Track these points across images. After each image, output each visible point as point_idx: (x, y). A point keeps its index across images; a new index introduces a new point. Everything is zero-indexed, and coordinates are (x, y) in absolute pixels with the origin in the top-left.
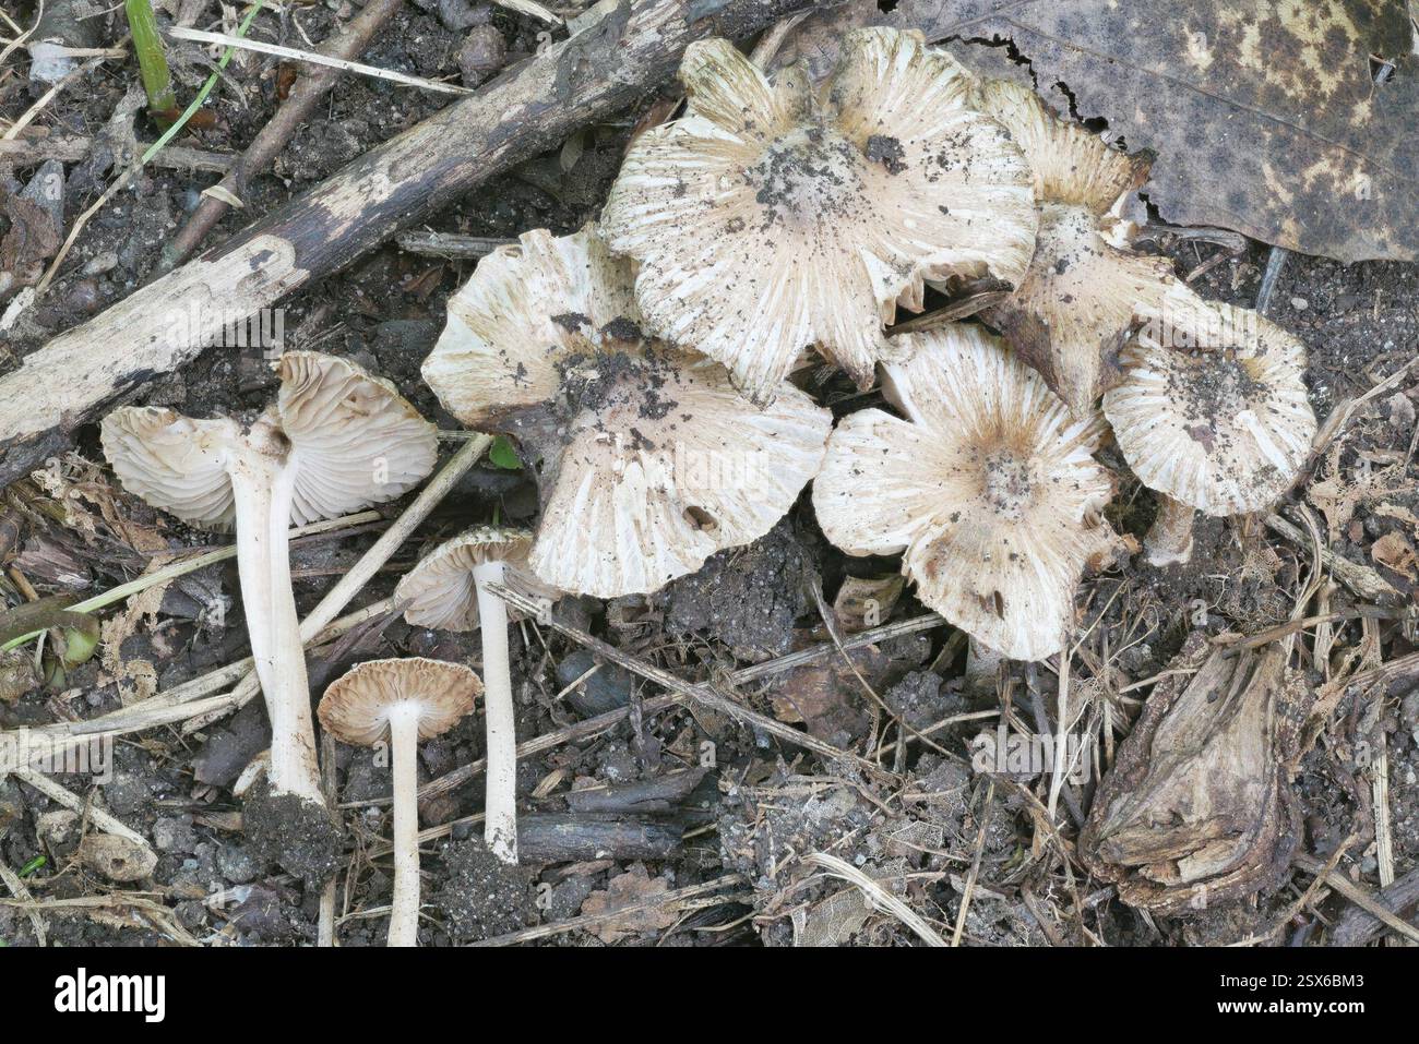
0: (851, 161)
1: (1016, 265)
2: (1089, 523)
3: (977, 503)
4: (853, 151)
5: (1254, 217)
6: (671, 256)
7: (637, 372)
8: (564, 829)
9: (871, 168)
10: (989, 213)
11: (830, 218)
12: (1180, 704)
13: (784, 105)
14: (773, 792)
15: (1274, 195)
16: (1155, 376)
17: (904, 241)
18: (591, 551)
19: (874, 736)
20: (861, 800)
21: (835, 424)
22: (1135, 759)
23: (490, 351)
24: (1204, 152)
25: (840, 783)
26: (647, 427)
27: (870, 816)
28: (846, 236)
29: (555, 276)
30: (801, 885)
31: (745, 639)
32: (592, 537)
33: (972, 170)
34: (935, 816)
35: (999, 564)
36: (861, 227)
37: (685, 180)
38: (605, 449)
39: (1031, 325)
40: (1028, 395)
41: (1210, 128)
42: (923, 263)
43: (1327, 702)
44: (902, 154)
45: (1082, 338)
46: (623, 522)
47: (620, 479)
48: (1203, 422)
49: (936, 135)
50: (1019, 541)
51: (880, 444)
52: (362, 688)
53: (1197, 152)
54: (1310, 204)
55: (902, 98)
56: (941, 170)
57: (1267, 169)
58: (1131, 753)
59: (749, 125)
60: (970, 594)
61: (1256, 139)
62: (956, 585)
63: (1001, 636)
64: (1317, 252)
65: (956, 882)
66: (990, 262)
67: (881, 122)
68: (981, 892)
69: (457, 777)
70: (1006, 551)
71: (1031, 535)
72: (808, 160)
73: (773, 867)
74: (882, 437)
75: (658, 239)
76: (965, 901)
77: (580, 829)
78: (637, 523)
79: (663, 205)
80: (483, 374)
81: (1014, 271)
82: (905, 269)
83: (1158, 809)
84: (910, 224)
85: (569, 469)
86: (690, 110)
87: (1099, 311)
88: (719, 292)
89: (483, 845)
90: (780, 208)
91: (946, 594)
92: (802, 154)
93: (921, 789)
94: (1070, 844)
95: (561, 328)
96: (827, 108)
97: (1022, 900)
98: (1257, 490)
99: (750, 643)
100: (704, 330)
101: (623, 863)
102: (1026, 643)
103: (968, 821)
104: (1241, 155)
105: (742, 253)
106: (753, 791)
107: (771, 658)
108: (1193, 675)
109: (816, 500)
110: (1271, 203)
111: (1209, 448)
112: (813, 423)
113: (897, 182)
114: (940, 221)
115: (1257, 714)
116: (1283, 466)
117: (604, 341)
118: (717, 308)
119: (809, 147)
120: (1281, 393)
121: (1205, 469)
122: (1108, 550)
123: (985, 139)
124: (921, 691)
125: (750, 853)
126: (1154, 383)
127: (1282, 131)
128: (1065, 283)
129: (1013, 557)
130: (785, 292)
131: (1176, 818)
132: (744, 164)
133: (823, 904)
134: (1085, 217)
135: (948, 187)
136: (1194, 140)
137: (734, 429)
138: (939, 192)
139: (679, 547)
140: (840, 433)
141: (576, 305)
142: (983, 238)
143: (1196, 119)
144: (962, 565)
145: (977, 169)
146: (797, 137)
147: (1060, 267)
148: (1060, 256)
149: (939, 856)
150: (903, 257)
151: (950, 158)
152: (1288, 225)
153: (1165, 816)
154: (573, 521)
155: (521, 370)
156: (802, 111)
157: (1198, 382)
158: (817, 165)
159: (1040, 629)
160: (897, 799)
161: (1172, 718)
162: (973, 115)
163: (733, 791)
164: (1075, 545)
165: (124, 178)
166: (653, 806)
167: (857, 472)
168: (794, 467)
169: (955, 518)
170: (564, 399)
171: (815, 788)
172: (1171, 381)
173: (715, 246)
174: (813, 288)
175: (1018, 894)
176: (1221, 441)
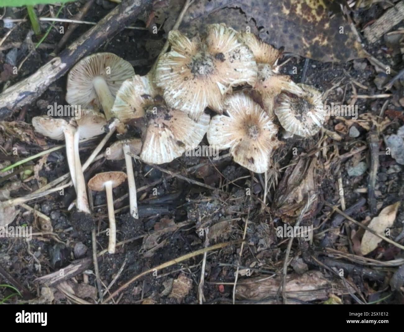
0: (212, 60)
1: (253, 81)
2: (273, 139)
3: (246, 136)
4: (212, 57)
5: (300, 50)
6: (171, 87)
7: (163, 109)
8: (149, 209)
9: (217, 61)
10: (246, 69)
11: (209, 75)
12: (293, 172)
13: (194, 47)
14: (199, 201)
15: (305, 45)
16: (287, 104)
17: (227, 78)
18: (155, 153)
19: (221, 183)
20: (220, 201)
21: (211, 119)
22: (283, 186)
23: (127, 105)
24: (288, 35)
25: (215, 198)
26: (166, 122)
27: (222, 205)
28: (213, 79)
29: (141, 86)
30: (207, 223)
31: (188, 160)
32: (155, 150)
33: (241, 59)
34: (237, 204)
35: (252, 151)
36: (216, 76)
37: (173, 68)
38: (156, 129)
39: (257, 94)
40: (256, 108)
41: (289, 29)
42: (232, 84)
43: (327, 166)
44: (224, 57)
45: (269, 97)
46: (162, 146)
47: (161, 135)
48: (299, 115)
49: (232, 51)
50: (257, 144)
51: (222, 123)
52: (98, 179)
53: (286, 35)
54: (314, 47)
55: (222, 42)
56: (234, 59)
57: (303, 39)
58: (282, 185)
59: (187, 53)
60: (245, 158)
61: (300, 32)
62: (242, 156)
63: (254, 168)
64: (316, 59)
65: (244, 220)
66: (247, 82)
67: (218, 49)
68: (250, 222)
69: (122, 198)
70: (253, 147)
71: (259, 143)
72: (202, 61)
73: (200, 219)
74: (222, 121)
75: (168, 83)
76: (246, 225)
77: (153, 209)
78: (166, 146)
79: (168, 75)
80: (126, 111)
81: (253, 83)
82: (228, 86)
83: (290, 199)
84: (227, 74)
85: (149, 134)
86: (172, 49)
87: (273, 90)
88: (184, 95)
89: (130, 215)
90: (196, 74)
91: (240, 159)
92: (200, 60)
93: (233, 197)
94: (269, 208)
95: (143, 98)
96: (205, 46)
97: (259, 224)
98: (313, 131)
99: (190, 161)
100: (181, 106)
101: (163, 216)
102: (260, 169)
103: (245, 204)
104: (297, 35)
105: (188, 86)
106: (194, 201)
107: (195, 165)
108: (296, 165)
109: (208, 138)
110: (304, 47)
111: (301, 121)
112: (206, 119)
113: (224, 64)
114: (235, 73)
115: (312, 173)
116: (319, 124)
117: (154, 101)
118: (184, 100)
119: (202, 58)
120: (318, 106)
121: (300, 127)
122: (278, 145)
123: (243, 50)
124: (231, 170)
125: (194, 216)
126: (287, 106)
127: (307, 30)
128: (265, 83)
129: (255, 149)
130: (200, 94)
131: (294, 202)
132: (187, 63)
133: (212, 227)
134: (269, 67)
135: (236, 64)
136: (285, 31)
137: (187, 121)
138: (233, 65)
139: (176, 151)
140: (213, 121)
141: (147, 92)
142: (245, 76)
143: (286, 27)
144: (243, 151)
145: (243, 58)
146: (198, 55)
147: (264, 79)
148: (263, 77)
149: (239, 213)
150: (227, 82)
151: (235, 56)
152: (309, 52)
153: (292, 201)
154: (150, 146)
155: (135, 110)
156: (199, 48)
157: (298, 105)
158: (205, 63)
159: (262, 165)
160: (228, 200)
161: (292, 176)
162: (240, 44)
163: (189, 201)
164: (270, 145)
165: (31, 52)
166: (169, 202)
167: (217, 130)
168: (202, 130)
169: (241, 140)
170: (146, 117)
171: (209, 199)
172: (291, 105)
173: (182, 84)
174: (206, 93)
175: (259, 222)
176: (304, 119)
